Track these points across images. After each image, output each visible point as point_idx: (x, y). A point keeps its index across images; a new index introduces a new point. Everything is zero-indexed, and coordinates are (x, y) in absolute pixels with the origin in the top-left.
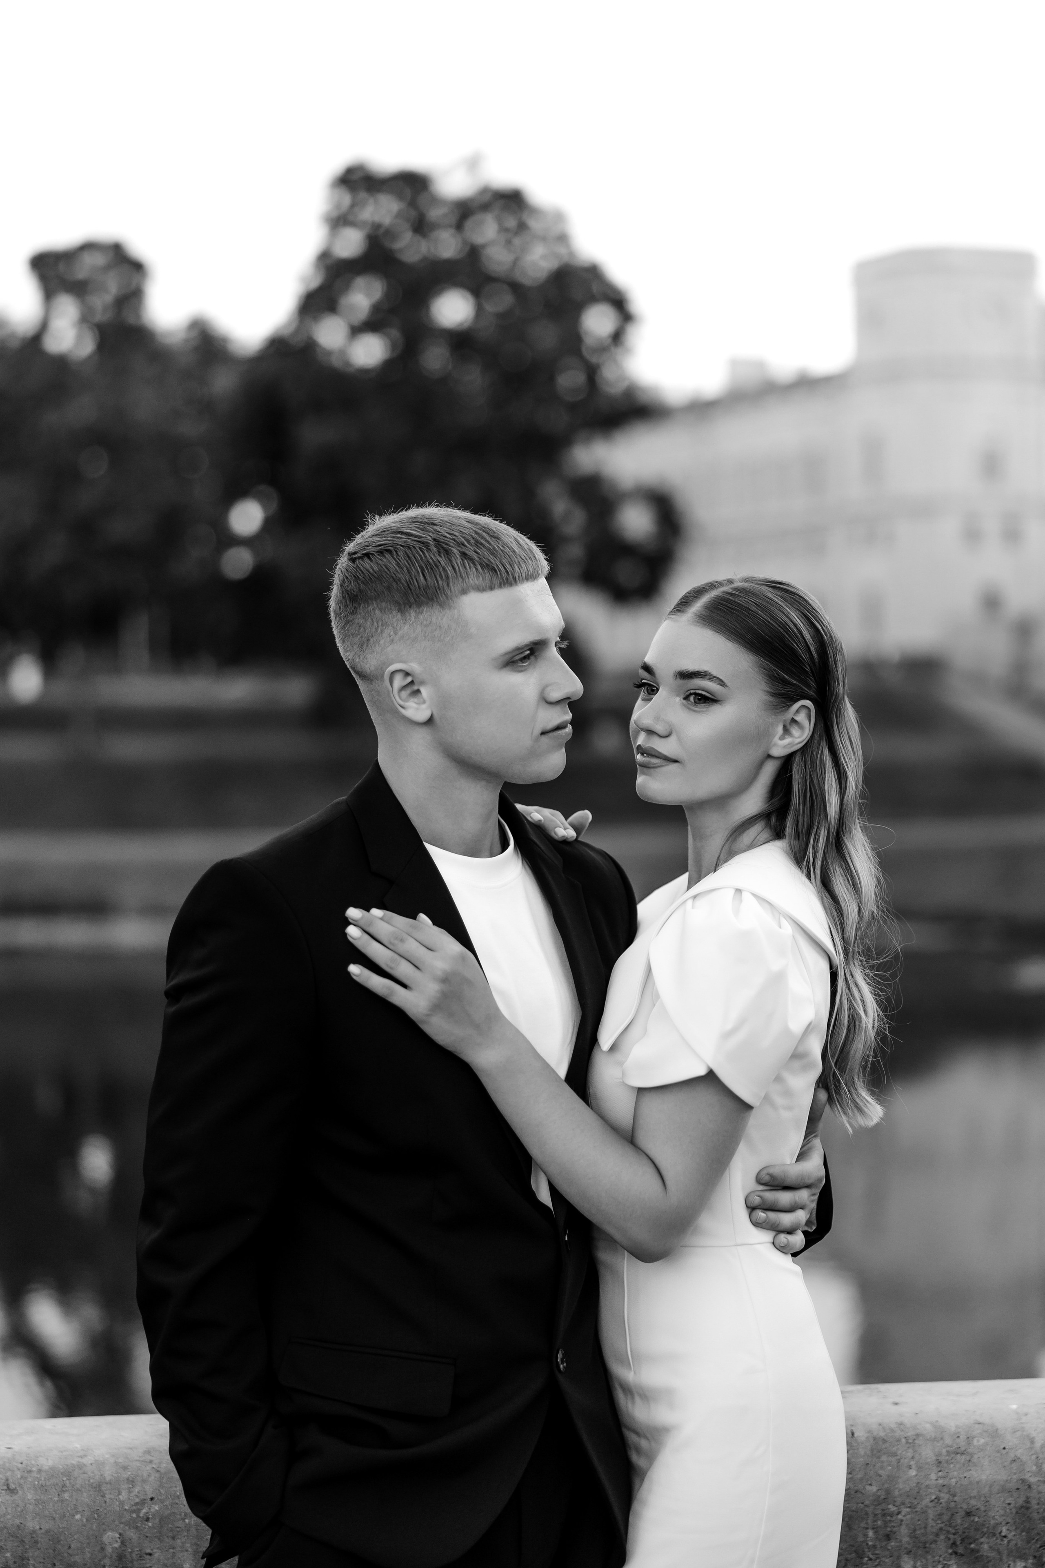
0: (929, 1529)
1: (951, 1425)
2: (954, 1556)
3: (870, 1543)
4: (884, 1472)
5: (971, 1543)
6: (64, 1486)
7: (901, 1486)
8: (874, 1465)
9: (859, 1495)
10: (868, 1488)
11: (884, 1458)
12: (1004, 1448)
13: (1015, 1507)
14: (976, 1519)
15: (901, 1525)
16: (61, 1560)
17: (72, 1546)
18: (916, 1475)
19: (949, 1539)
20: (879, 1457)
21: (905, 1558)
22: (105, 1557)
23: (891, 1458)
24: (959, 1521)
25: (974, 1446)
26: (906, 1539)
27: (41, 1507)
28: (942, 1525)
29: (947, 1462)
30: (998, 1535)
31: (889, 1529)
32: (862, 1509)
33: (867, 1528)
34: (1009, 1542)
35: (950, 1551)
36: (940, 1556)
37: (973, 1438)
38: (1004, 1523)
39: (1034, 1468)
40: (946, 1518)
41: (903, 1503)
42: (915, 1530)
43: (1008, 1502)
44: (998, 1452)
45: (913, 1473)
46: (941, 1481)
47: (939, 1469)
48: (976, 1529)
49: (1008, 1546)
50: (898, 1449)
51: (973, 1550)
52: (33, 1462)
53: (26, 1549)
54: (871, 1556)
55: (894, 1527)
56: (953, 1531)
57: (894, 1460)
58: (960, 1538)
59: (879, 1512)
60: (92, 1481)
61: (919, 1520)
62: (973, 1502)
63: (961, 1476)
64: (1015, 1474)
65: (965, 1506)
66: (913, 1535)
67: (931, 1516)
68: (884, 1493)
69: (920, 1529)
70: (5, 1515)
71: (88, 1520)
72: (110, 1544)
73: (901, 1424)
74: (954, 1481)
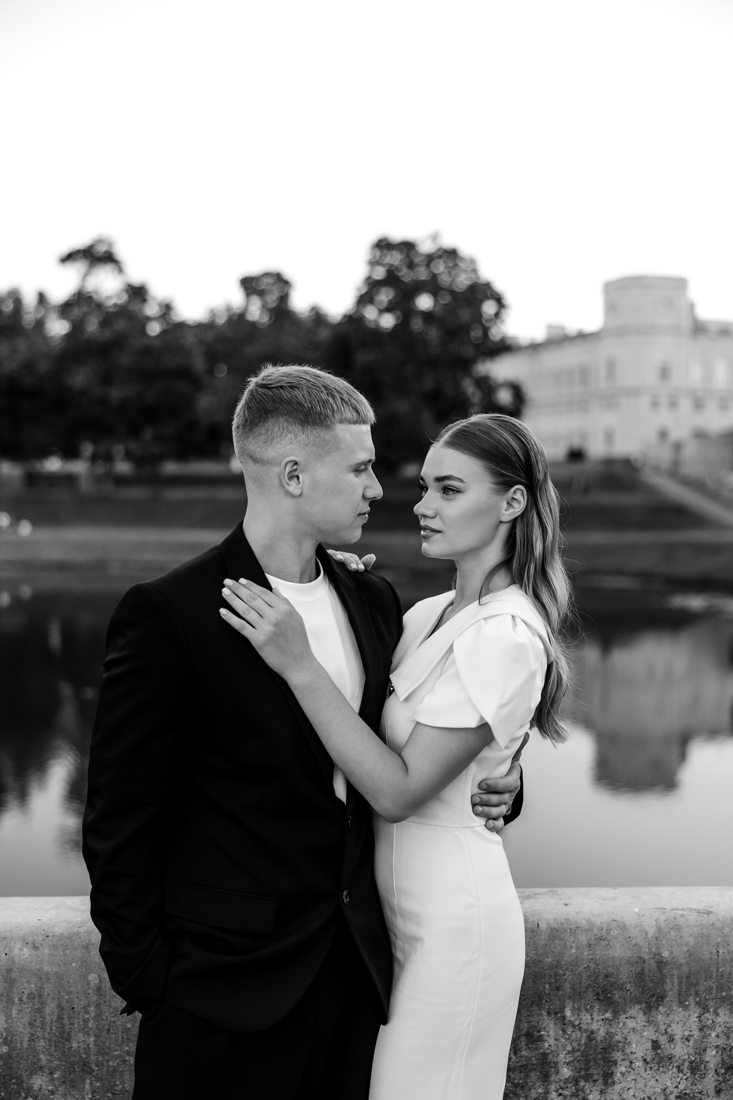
0: (582, 984)
1: (598, 921)
2: (597, 1001)
3: (547, 992)
4: (556, 950)
5: (608, 994)
6: (67, 945)
7: (566, 958)
8: (550, 946)
9: (540, 963)
10: (546, 959)
11: (556, 941)
12: (629, 937)
13: (635, 973)
14: (611, 980)
15: (566, 982)
16: (64, 990)
17: (70, 982)
18: (575, 953)
19: (595, 991)
20: (553, 941)
21: (568, 1001)
22: (89, 988)
23: (560, 941)
24: (601, 981)
25: (611, 936)
26: (568, 990)
27: (52, 958)
28: (591, 982)
29: (594, 945)
30: (624, 989)
31: (558, 984)
32: (542, 972)
33: (545, 983)
34: (631, 993)
35: (595, 998)
36: (589, 1001)
37: (611, 930)
38: (628, 982)
39: (647, 950)
40: (593, 978)
41: (567, 969)
42: (574, 985)
43: (631, 970)
44: (626, 939)
45: (574, 951)
46: (590, 957)
47: (590, 949)
48: (611, 985)
49: (630, 996)
50: (565, 936)
51: (609, 998)
52: (51, 930)
53: (44, 983)
54: (547, 1000)
55: (562, 983)
56: (597, 986)
57: (562, 942)
58: (601, 991)
59: (552, 973)
60: (83, 943)
61: (576, 979)
62: (610, 969)
63: (603, 954)
64: (635, 953)
65: (604, 971)
66: (573, 988)
67: (584, 977)
68: (555, 963)
69: (577, 984)
70: (31, 962)
71: (80, 967)
72: (93, 981)
73: (568, 920)
74: (598, 956)
